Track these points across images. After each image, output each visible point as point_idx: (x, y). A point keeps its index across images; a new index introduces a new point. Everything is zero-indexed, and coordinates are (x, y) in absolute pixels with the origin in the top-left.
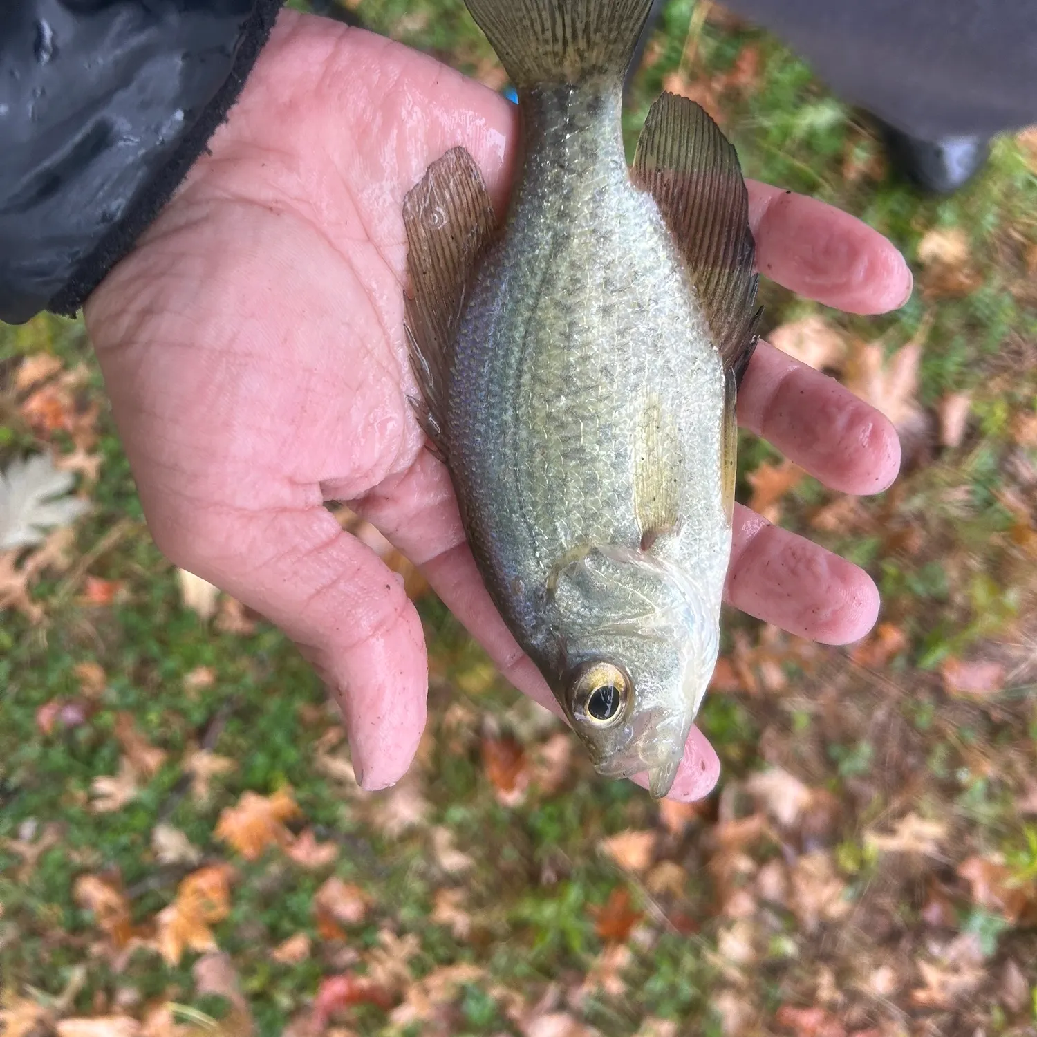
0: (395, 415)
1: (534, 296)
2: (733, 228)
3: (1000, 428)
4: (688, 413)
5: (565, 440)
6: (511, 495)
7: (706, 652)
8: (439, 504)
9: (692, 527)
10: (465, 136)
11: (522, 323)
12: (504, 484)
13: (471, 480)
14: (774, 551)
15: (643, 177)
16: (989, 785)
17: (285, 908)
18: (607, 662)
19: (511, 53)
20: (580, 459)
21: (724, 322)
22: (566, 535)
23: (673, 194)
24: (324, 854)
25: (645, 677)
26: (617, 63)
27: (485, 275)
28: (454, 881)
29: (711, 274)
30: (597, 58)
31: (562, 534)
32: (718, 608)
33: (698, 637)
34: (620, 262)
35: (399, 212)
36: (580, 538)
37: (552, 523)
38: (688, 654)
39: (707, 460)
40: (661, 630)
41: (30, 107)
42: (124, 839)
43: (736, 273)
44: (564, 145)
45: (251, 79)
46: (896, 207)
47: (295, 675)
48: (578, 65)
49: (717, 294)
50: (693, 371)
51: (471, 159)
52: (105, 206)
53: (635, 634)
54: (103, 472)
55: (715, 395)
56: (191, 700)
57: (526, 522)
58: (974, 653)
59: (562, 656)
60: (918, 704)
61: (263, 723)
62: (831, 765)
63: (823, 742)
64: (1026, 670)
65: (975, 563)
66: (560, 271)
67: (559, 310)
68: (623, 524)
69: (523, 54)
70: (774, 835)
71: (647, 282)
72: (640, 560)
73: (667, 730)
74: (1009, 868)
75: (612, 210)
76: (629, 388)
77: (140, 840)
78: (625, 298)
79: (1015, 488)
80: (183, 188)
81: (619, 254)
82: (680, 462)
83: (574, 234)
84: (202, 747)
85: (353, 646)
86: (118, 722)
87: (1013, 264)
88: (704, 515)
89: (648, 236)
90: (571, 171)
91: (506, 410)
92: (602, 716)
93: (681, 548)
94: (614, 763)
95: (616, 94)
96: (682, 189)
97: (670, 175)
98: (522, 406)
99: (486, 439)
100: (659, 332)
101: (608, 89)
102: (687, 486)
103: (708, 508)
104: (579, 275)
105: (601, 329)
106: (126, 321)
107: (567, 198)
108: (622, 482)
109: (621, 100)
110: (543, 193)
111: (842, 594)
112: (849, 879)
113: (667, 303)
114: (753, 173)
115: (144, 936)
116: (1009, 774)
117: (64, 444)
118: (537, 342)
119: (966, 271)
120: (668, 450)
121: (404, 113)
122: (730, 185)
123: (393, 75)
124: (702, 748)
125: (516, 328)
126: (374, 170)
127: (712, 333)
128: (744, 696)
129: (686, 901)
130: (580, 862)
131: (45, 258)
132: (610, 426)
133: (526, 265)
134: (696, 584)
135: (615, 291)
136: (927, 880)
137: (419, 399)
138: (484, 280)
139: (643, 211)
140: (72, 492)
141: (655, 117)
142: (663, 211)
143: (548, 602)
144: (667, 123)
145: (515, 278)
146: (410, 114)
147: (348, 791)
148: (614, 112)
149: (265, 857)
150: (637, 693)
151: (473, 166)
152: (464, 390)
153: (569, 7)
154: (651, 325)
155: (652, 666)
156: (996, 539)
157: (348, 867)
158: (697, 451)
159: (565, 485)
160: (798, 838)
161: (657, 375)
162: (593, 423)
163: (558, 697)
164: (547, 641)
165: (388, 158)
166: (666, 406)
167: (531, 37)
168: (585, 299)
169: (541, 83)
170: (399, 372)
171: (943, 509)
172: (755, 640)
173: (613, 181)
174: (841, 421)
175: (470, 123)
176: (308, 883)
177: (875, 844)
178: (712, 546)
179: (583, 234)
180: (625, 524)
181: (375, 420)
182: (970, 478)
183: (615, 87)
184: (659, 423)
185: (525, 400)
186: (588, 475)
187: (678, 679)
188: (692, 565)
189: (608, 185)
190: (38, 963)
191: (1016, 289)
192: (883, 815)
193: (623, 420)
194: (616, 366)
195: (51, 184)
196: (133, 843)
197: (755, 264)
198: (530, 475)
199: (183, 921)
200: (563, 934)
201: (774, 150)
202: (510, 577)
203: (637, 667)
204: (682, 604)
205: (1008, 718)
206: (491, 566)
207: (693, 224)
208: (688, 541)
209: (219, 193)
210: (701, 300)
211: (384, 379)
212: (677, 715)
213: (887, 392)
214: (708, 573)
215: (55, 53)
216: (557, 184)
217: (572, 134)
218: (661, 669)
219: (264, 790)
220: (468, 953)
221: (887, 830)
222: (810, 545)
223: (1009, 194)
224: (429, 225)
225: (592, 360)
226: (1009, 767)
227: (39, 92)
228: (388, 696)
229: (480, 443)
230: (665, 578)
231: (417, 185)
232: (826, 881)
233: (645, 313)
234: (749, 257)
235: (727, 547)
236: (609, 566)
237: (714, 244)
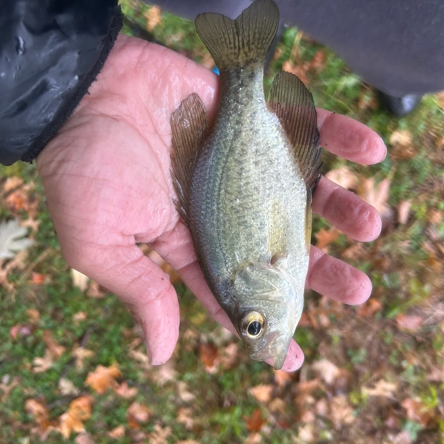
0: (167, 207)
1: (226, 157)
2: (311, 128)
3: (423, 216)
4: (291, 207)
5: (239, 218)
6: (216, 241)
7: (298, 308)
8: (185, 245)
9: (292, 255)
10: (197, 89)
11: (221, 168)
12: (213, 236)
13: (199, 234)
14: (328, 266)
15: (272, 107)
16: (415, 368)
17: (115, 415)
18: (256, 311)
19: (216, 53)
20: (245, 226)
21: (306, 168)
22: (239, 258)
23: (285, 113)
24: (132, 392)
25: (272, 318)
26: (261, 58)
27: (205, 148)
28: (187, 405)
29: (301, 148)
30: (253, 55)
31: (238, 257)
32: (303, 289)
33: (294, 302)
34: (262, 143)
35: (169, 121)
36: (245, 259)
37: (233, 252)
38: (290, 308)
39: (299, 227)
40: (279, 298)
41: (14, 74)
42: (47, 384)
43: (312, 147)
44: (238, 93)
45: (107, 63)
46: (381, 121)
47: (121, 316)
48: (245, 58)
49: (303, 156)
50: (293, 189)
51: (200, 98)
52: (45, 116)
53: (268, 300)
54: (40, 228)
55: (303, 199)
56: (76, 325)
57: (222, 252)
58: (410, 312)
59: (237, 309)
60: (386, 333)
61: (106, 336)
62: (348, 358)
63: (345, 349)
64: (432, 319)
65: (411, 273)
66: (237, 146)
67: (237, 163)
68: (263, 253)
69: (221, 53)
70: (323, 388)
71: (274, 151)
72: (270, 268)
73: (281, 341)
74: (423, 404)
75: (259, 120)
76: (266, 196)
77: (53, 385)
78: (264, 158)
79: (429, 242)
80: (78, 109)
81: (262, 139)
82: (287, 227)
83: (243, 130)
84: (80, 346)
85: (147, 304)
86: (45, 335)
87: (430, 146)
88: (298, 250)
89: (274, 131)
90: (242, 104)
91: (214, 205)
92: (254, 334)
93: (288, 264)
94: (258, 354)
95: (261, 71)
96: (289, 112)
97: (283, 106)
98: (221, 203)
99: (205, 217)
100: (279, 172)
101: (257, 69)
102: (290, 238)
103: (299, 247)
104: (245, 148)
105: (254, 171)
106: (53, 165)
107: (240, 115)
108: (263, 236)
109: (263, 74)
110: (230, 113)
111: (356, 283)
112: (355, 407)
113: (282, 160)
114: (320, 105)
115: (55, 426)
116: (424, 363)
117: (24, 215)
118: (227, 176)
119: (410, 148)
120: (283, 222)
121: (171, 80)
122: (309, 110)
123: (167, 63)
124: (296, 348)
125: (218, 170)
126: (159, 103)
127: (301, 173)
128: (311, 328)
129: (285, 415)
130: (240, 398)
131: (20, 138)
132: (258, 212)
133: (222, 144)
134: (293, 278)
135: (260, 155)
136: (388, 408)
137: (177, 200)
138: (205, 150)
139: (272, 121)
140: (27, 236)
141: (277, 81)
142: (281, 121)
143: (231, 286)
144: (282, 84)
145: (218, 149)
146: (174, 79)
147: (142, 366)
148: (260, 78)
149: (106, 393)
150: (268, 324)
151: (200, 101)
152: (196, 197)
153: (241, 33)
154: (276, 169)
155: (275, 313)
156: (421, 264)
157: (142, 398)
158: (295, 223)
159: (239, 237)
160: (333, 389)
161: (278, 191)
162: (251, 210)
163: (235, 326)
164: (230, 302)
165: (165, 98)
166: (282, 204)
167: (225, 46)
168: (248, 158)
169: (229, 66)
170: (168, 189)
171: (398, 250)
172: (317, 305)
173: (259, 108)
174: (357, 211)
175: (199, 84)
176: (125, 404)
177: (366, 392)
178: (301, 263)
179: (247, 130)
180: (264, 253)
181: (158, 209)
182: (410, 237)
183: (260, 68)
184: (279, 211)
185: (222, 201)
186: (249, 232)
187: (286, 319)
188: (292, 271)
189: (257, 110)
190: (9, 436)
191: (431, 157)
192: (370, 380)
193: (263, 209)
194: (260, 187)
195: (23, 107)
196: (51, 386)
197: (320, 143)
198: (224, 232)
199: (71, 419)
200: (233, 428)
201: (329, 95)
202: (215, 275)
203: (268, 313)
204: (288, 287)
205: (424, 340)
206: (207, 271)
207: (294, 127)
208: (290, 261)
209: (93, 112)
210: (297, 159)
211: (162, 192)
212: (285, 335)
213: (376, 200)
214: (299, 275)
215: (25, 51)
216: (236, 109)
217: (242, 88)
218: (278, 315)
219: (107, 364)
220: (192, 436)
221: (371, 386)
222: (343, 263)
223: (429, 116)
224: (182, 126)
225: (251, 184)
226: (424, 360)
227: (18, 67)
228: (162, 325)
229: (203, 219)
230: (281, 276)
231: (177, 109)
232: (345, 408)
233: (273, 164)
234: (317, 140)
235: (307, 264)
236: (257, 270)
237: (303, 135)
